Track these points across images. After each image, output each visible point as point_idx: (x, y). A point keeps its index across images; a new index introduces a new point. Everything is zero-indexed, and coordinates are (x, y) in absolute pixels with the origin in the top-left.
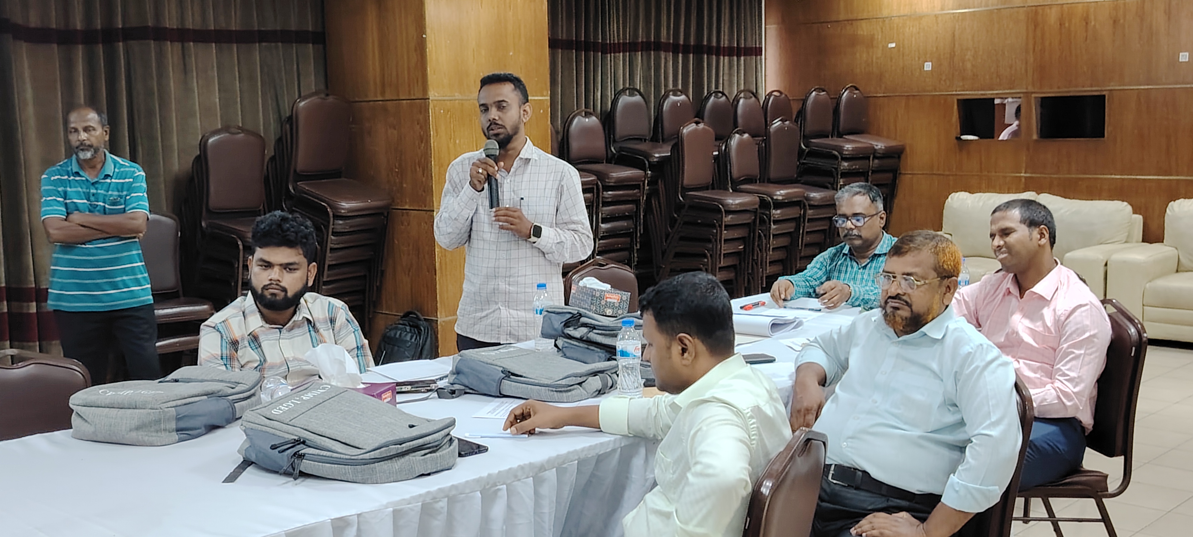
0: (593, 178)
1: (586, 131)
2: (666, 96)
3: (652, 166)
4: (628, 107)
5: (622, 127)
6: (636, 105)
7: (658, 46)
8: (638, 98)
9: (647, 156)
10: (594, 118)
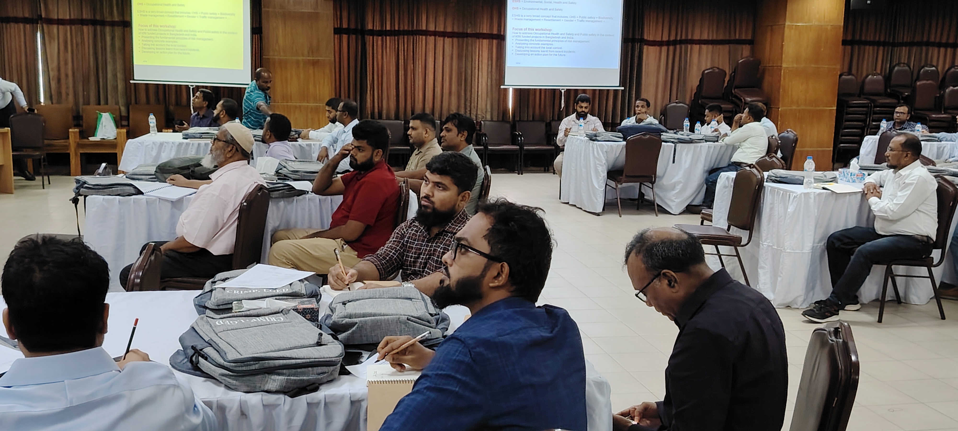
0: (869, 102)
1: (873, 82)
2: (923, 67)
3: (903, 99)
4: (898, 71)
5: (893, 81)
6: (905, 71)
7: (928, 44)
8: (907, 68)
9: (902, 93)
10: (880, 77)
